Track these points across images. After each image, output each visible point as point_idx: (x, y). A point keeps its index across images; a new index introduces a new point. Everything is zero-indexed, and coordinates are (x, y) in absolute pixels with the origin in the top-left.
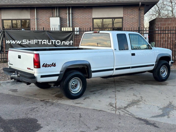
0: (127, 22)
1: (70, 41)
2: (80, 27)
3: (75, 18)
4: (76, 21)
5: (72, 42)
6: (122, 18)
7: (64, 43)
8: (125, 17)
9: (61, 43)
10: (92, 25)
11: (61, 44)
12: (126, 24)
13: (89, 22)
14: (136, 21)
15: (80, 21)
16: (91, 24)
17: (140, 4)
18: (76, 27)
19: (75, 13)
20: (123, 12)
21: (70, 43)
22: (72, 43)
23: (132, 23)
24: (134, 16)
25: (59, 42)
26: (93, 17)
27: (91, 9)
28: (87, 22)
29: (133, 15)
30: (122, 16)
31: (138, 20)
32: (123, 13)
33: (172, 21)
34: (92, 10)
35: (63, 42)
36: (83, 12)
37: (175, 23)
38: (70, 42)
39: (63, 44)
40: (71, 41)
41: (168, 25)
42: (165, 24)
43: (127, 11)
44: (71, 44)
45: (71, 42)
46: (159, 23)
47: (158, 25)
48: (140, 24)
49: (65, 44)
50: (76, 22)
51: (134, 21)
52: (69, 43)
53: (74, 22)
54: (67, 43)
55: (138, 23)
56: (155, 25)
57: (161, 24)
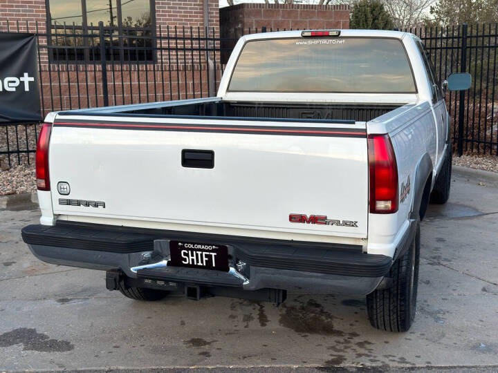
0: (167, 12)
1: (20, 75)
5: (32, 79)
10: (42, 16)
13: (31, 2)
14: (197, 9)
16: (40, 11)
22: (30, 82)
23: (183, 16)
28: (23, 2)
31: (202, 5)
33: (286, 16)
37: (293, 21)
38: (22, 79)
40: (26, 75)
41: (277, 25)
42: (268, 25)
44: (27, 89)
45: (27, 79)
46: (254, 19)
48: (209, 21)
51: (190, 8)
52: (17, 84)
54: (9, 84)
55: (203, 17)
56: (240, 26)
57: (257, 22)
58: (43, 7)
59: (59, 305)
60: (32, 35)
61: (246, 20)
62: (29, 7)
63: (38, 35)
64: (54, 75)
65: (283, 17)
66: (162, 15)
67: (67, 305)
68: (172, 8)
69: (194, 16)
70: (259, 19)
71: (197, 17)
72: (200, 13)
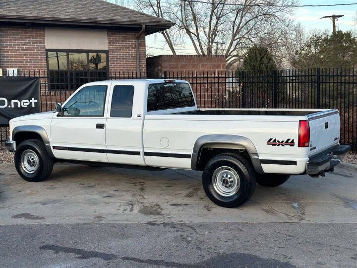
0: (116, 61)
1: (30, 99)
2: (19, 67)
3: (5, 47)
4: (9, 55)
5: (36, 101)
6: (106, 52)
7: (16, 104)
8: (112, 50)
9: (9, 103)
10: (45, 65)
11: (9, 106)
12: (114, 63)
13: (38, 57)
14: (133, 59)
15: (17, 55)
16: (43, 62)
17: (144, 27)
18: (8, 67)
19: (4, 37)
20: (109, 41)
21: (31, 103)
22: (35, 103)
23: (125, 63)
24: (128, 50)
25: (4, 101)
26: (47, 47)
27: (42, 30)
28: (33, 57)
29: (127, 48)
30: (107, 49)
31: (136, 57)
32: (109, 43)
33: (187, 62)
34: (44, 31)
35: (13, 102)
36: (23, 35)
37: (191, 65)
38: (31, 101)
39: (13, 106)
40: (33, 99)
41: (182, 67)
42: (176, 67)
43: (115, 39)
44: (33, 106)
45: (33, 101)
46: (168, 64)
47: (166, 68)
48: (140, 66)
49: (19, 106)
50: (8, 57)
51: (129, 59)
52: (28, 103)
53: (3, 57)
54: (24, 104)
55: (136, 63)
56: (160, 68)
57: (170, 65)
58: (44, 60)
59: (41, 206)
60: (37, 78)
61: (163, 64)
62: (37, 60)
63: (40, 78)
64: (48, 97)
65: (186, 62)
66: (112, 63)
67: (45, 206)
68: (118, 59)
69: (131, 63)
70: (171, 64)
71: (133, 63)
72: (134, 61)
